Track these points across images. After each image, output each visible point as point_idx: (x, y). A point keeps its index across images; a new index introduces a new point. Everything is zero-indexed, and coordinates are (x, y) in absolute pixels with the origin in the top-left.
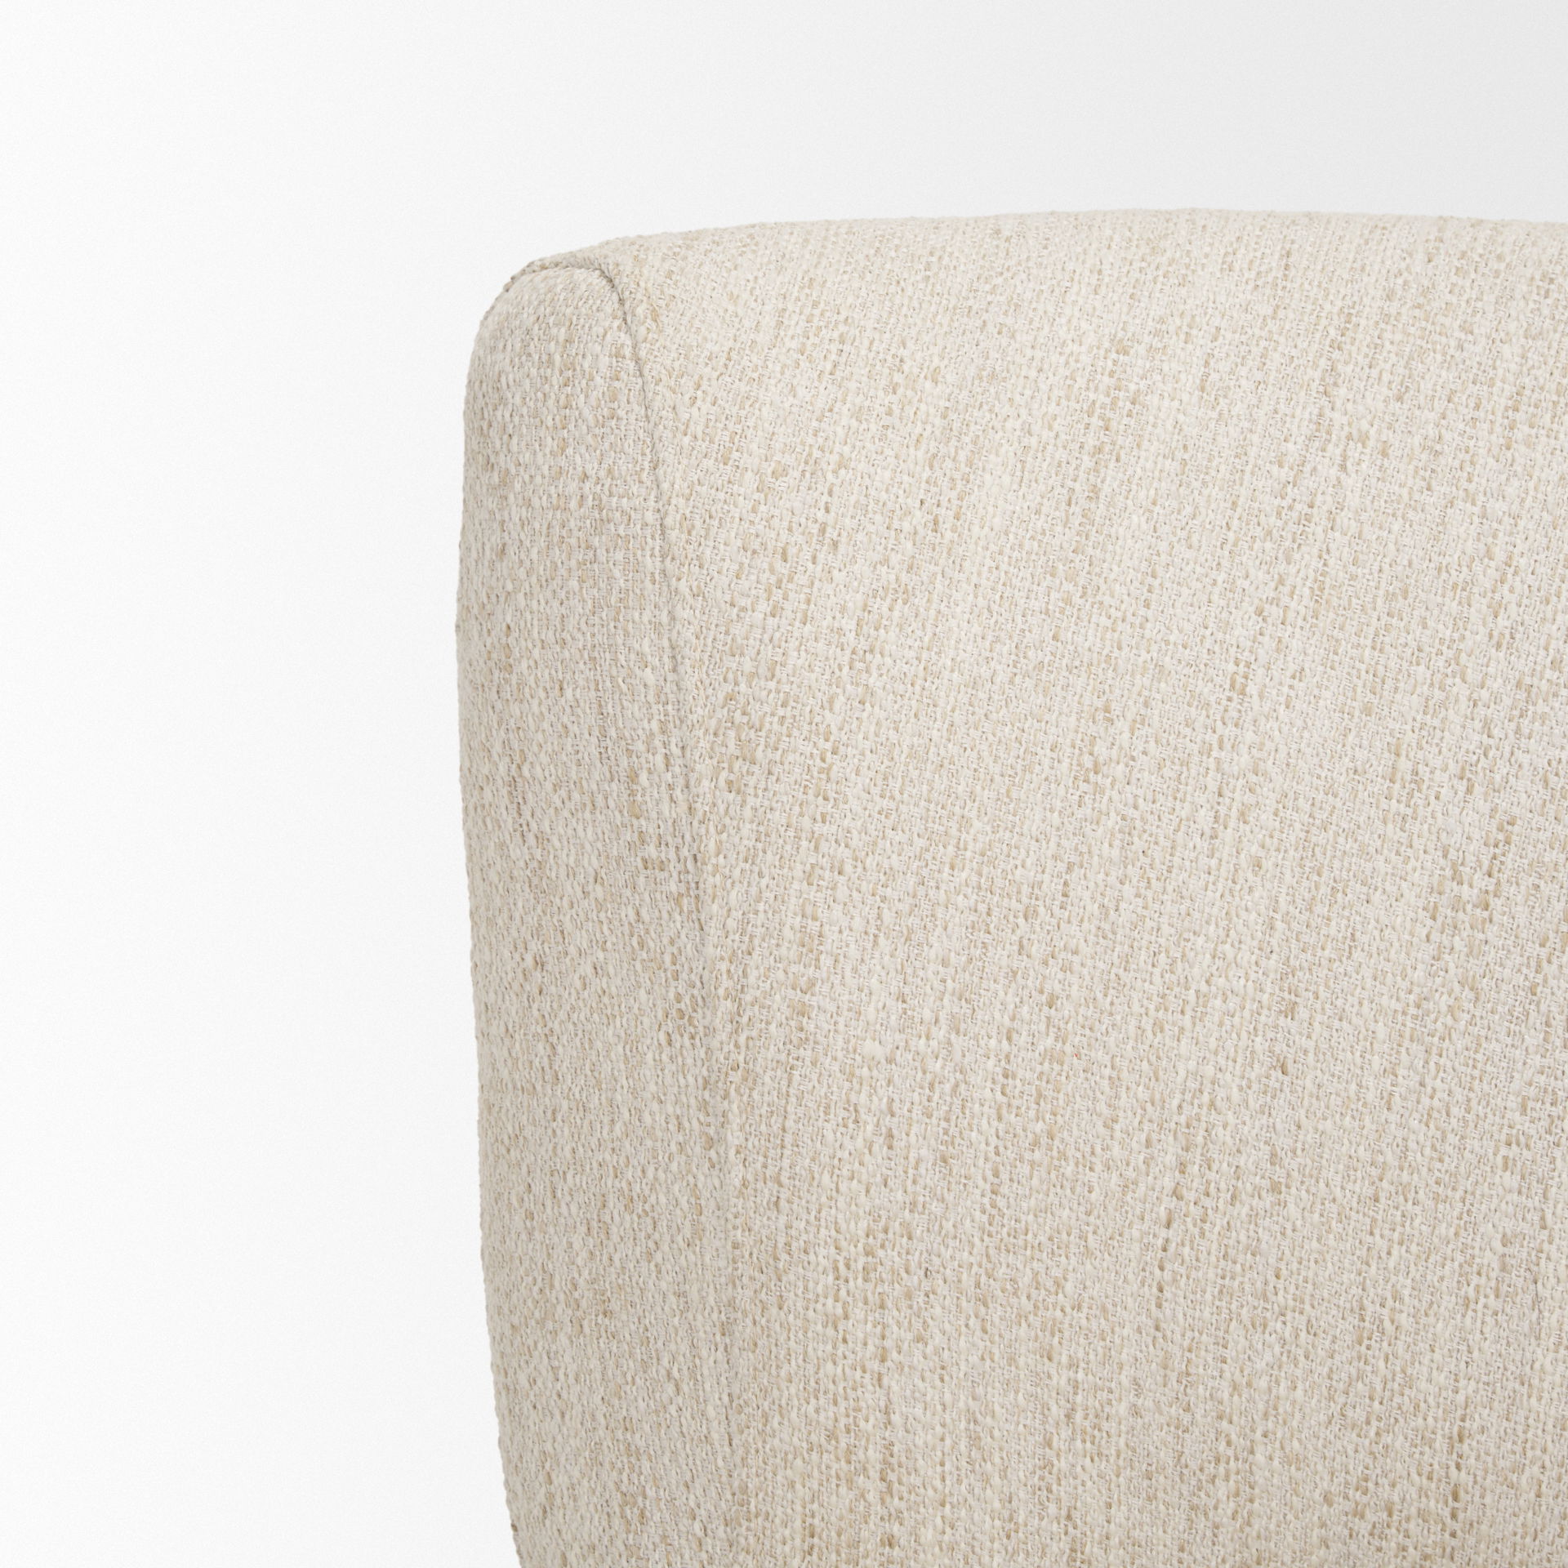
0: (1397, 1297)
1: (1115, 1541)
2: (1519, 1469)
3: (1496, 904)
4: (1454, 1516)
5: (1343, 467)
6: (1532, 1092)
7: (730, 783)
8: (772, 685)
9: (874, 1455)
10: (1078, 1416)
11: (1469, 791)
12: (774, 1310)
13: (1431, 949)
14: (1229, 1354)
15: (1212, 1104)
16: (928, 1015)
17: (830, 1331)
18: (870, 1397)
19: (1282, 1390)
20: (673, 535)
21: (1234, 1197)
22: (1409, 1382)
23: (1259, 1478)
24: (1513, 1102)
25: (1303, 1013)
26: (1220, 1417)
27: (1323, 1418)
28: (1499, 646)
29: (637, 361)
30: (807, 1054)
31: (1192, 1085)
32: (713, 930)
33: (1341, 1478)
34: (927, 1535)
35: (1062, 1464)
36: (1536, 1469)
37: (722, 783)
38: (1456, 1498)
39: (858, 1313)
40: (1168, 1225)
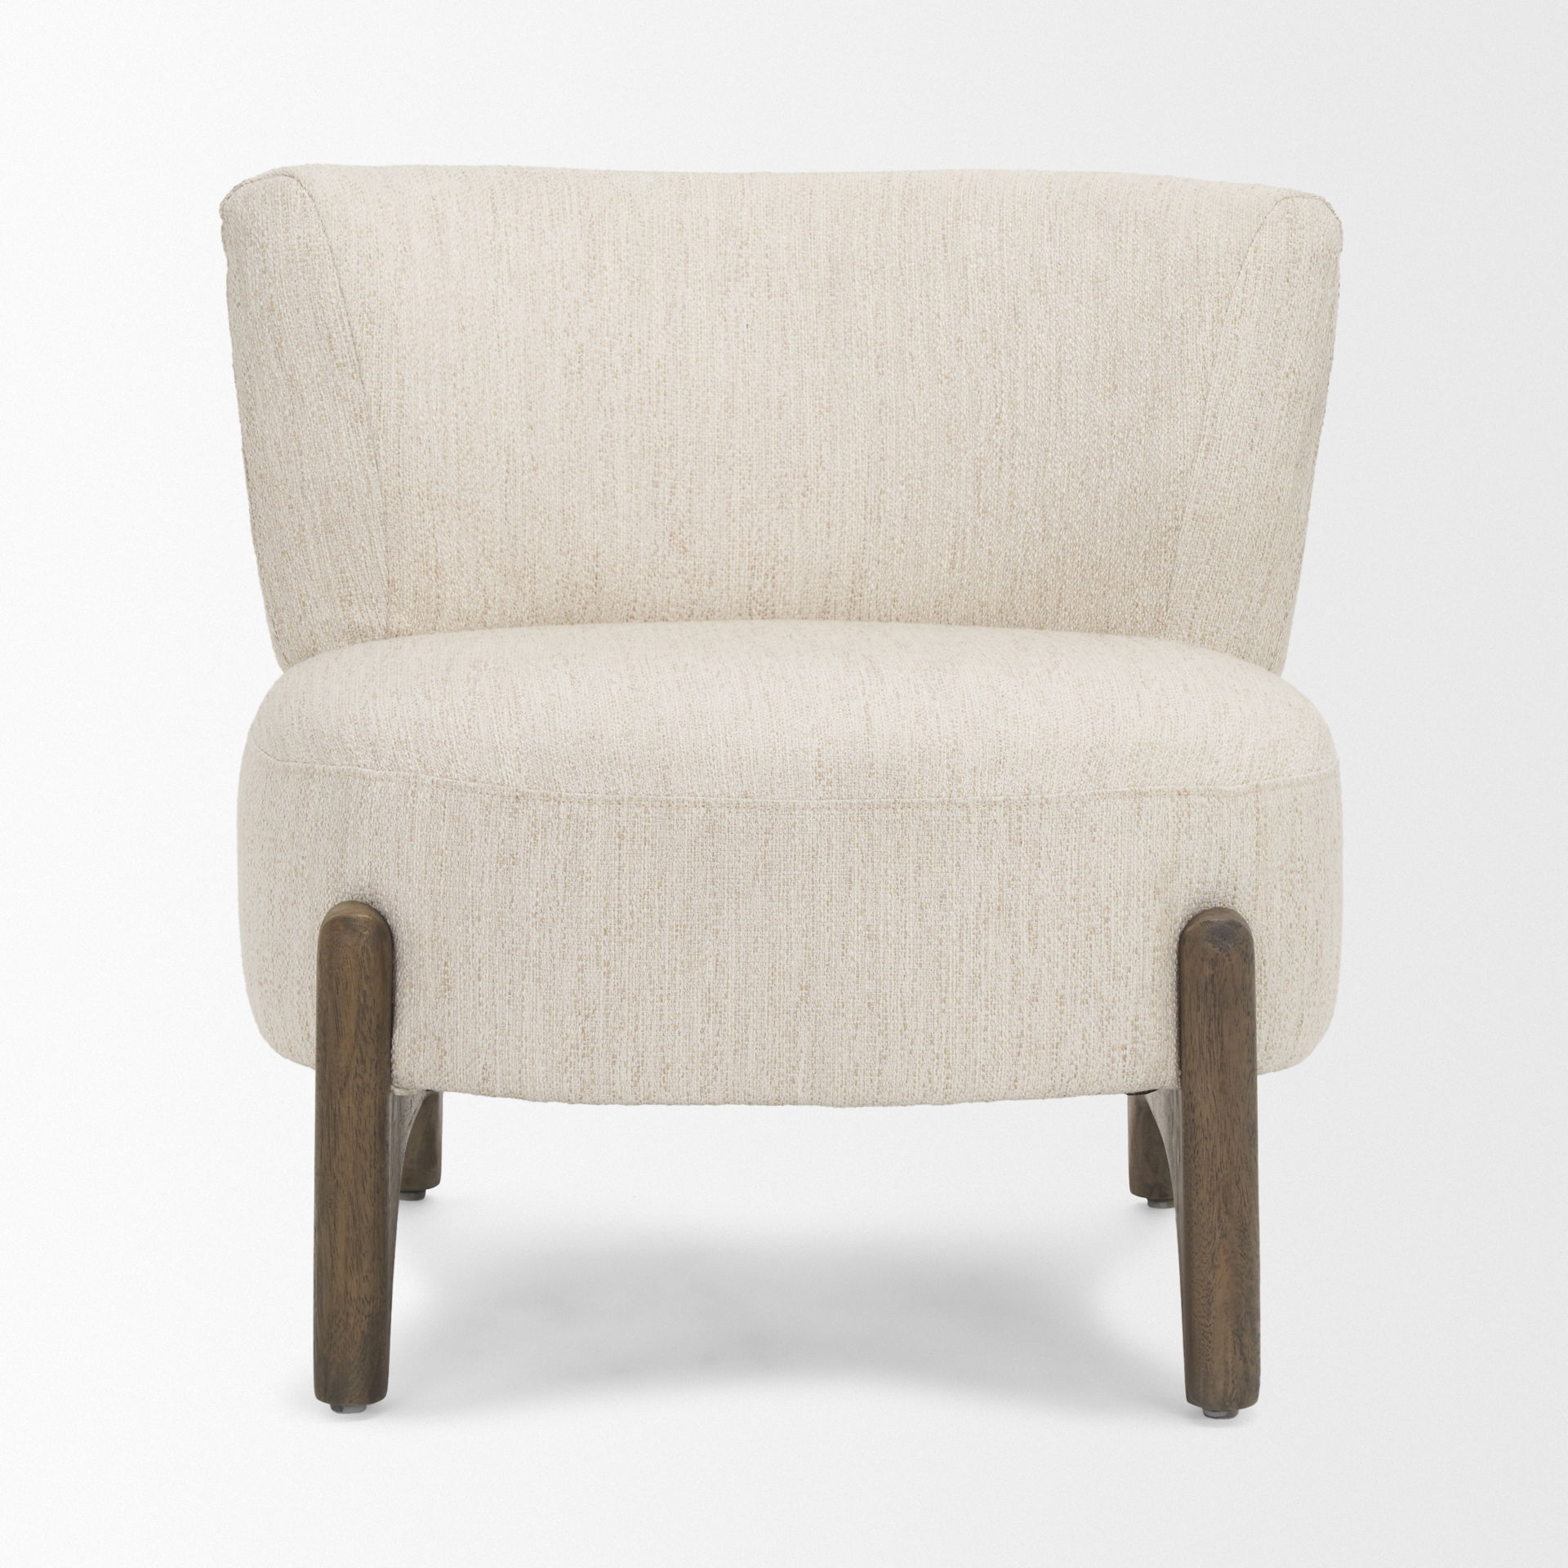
0: (574, 506)
1: (497, 600)
2: (615, 565)
3: (583, 372)
4: (596, 585)
5: (506, 235)
6: (604, 433)
7: (367, 332)
8: (375, 298)
9: (433, 563)
10: (486, 551)
11: (568, 335)
12: (400, 512)
13: (567, 387)
14: (527, 528)
15: (514, 441)
16: (434, 408)
17: (419, 517)
18: (431, 542)
19: (542, 542)
20: (335, 252)
21: (523, 472)
22: (580, 536)
23: (537, 575)
24: (599, 438)
25: (533, 410)
26: (525, 552)
27: (554, 551)
28: (566, 289)
29: (311, 196)
30: (403, 420)
31: (507, 434)
32: (368, 383)
33: (561, 573)
34: (448, 594)
35: (482, 569)
36: (621, 565)
37: (365, 332)
38: (596, 579)
39: (427, 511)
40: (506, 482)
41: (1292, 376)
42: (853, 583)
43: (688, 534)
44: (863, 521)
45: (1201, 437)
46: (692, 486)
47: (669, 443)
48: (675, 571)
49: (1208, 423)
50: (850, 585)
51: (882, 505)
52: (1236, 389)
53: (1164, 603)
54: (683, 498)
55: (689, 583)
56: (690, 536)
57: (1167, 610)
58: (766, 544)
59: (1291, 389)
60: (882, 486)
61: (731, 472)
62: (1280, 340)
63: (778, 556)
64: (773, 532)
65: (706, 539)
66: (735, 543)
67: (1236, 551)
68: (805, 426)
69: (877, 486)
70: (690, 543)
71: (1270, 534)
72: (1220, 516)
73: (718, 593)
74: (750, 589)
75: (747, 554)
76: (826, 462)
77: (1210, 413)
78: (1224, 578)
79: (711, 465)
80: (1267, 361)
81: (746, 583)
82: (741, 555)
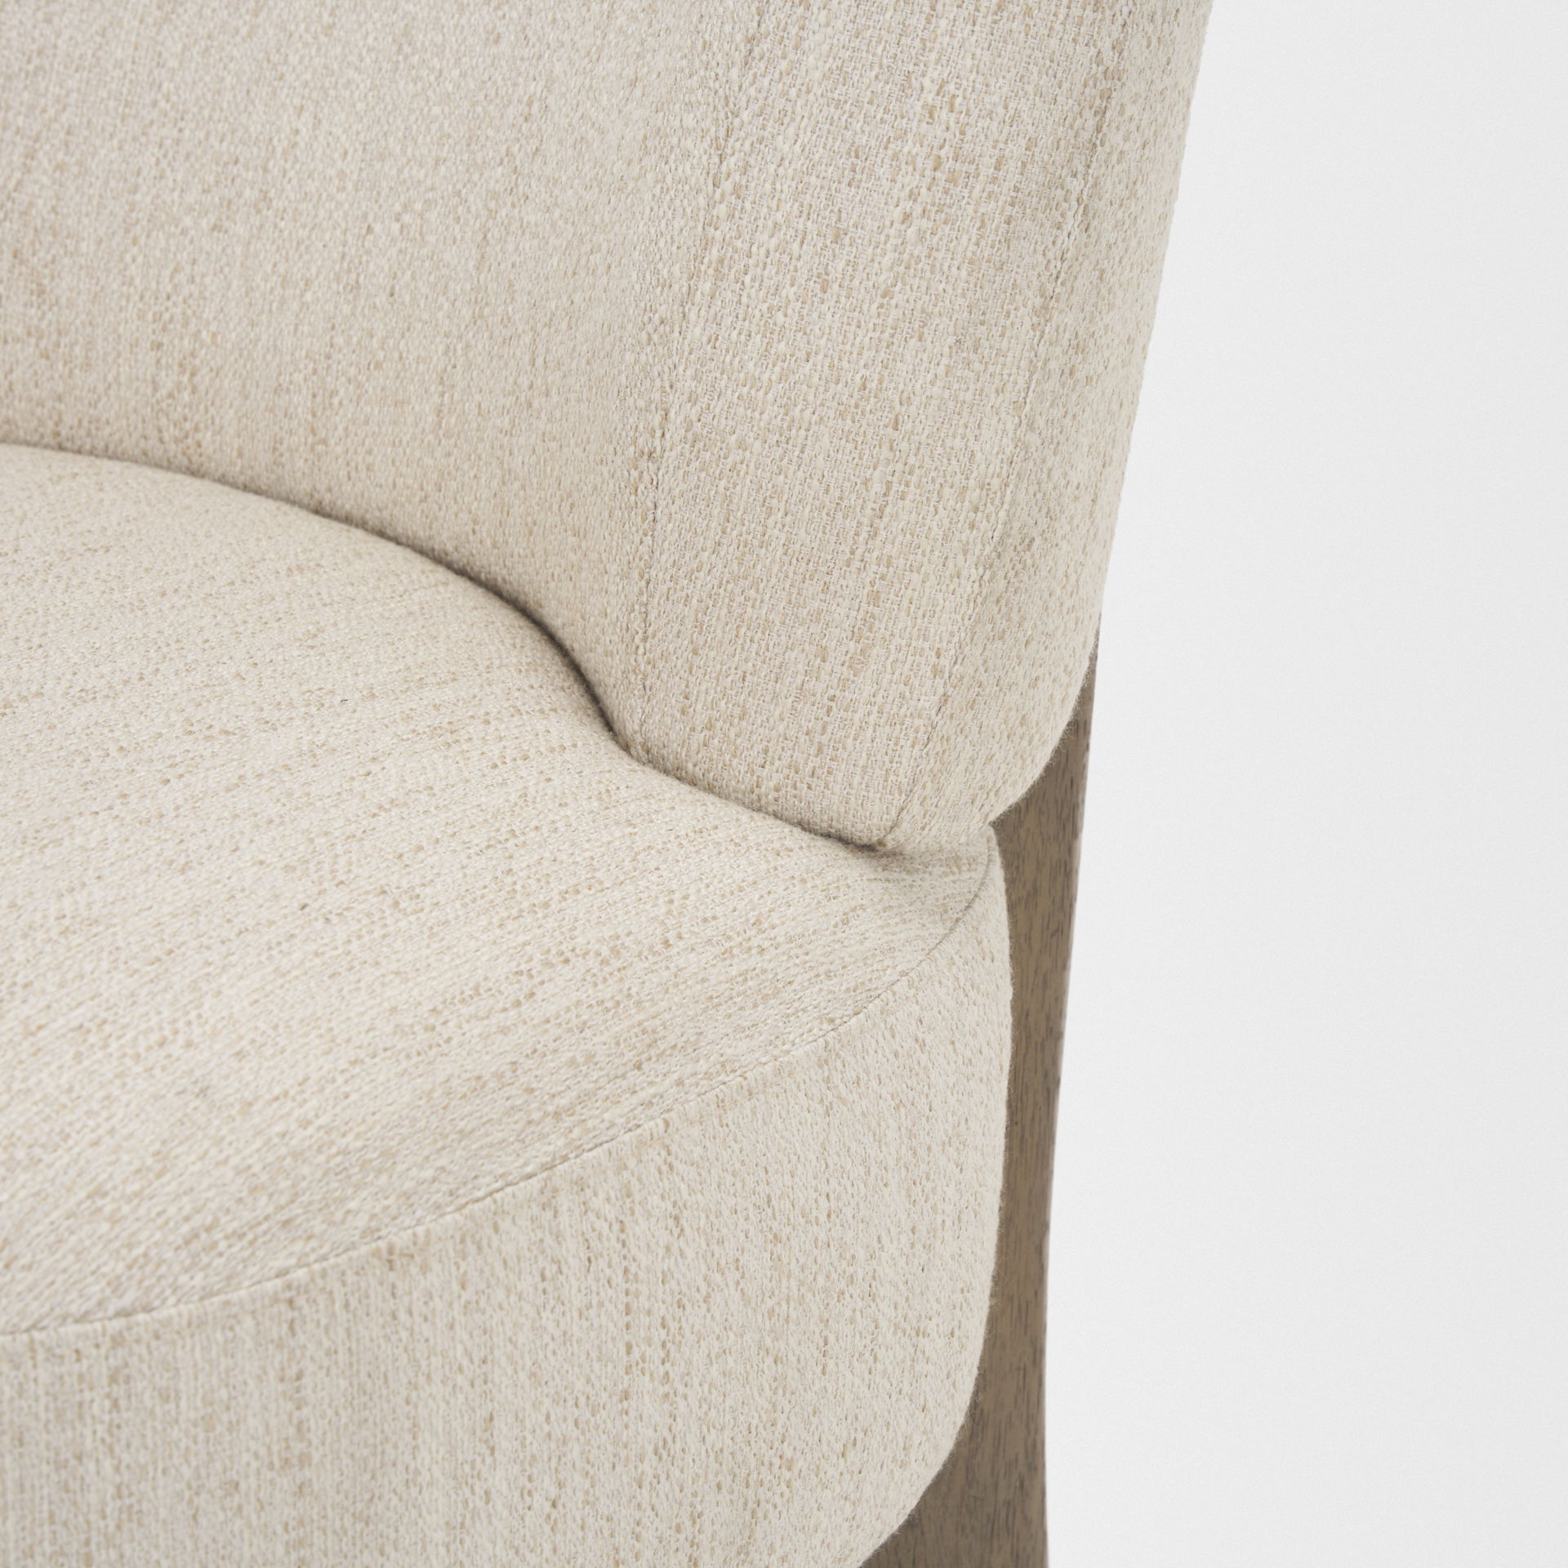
41: (943, 115)
42: (314, 415)
43: (49, 257)
44: (334, 286)
45: (707, 244)
46: (67, 159)
47: (36, 61)
48: (20, 330)
49: (722, 210)
50: (310, 417)
51: (364, 259)
52: (791, 130)
53: (637, 624)
54: (45, 180)
55: (48, 358)
56: (53, 262)
57: (645, 639)
58: (185, 302)
59: (941, 148)
60: (371, 218)
61: (143, 139)
62: (917, 21)
63: (199, 331)
64: (198, 279)
65: (83, 273)
66: (132, 290)
67: (783, 536)
68: (286, 61)
69: (365, 215)
70: (53, 278)
71: (870, 505)
72: (742, 445)
73: (101, 388)
74: (155, 390)
75: (150, 316)
76: (302, 145)
77: (727, 186)
78: (752, 593)
79: (109, 120)
80: (876, 68)
81: (149, 377)
82: (141, 316)
